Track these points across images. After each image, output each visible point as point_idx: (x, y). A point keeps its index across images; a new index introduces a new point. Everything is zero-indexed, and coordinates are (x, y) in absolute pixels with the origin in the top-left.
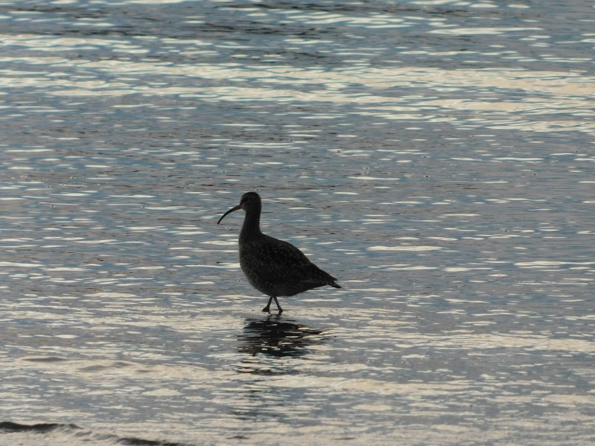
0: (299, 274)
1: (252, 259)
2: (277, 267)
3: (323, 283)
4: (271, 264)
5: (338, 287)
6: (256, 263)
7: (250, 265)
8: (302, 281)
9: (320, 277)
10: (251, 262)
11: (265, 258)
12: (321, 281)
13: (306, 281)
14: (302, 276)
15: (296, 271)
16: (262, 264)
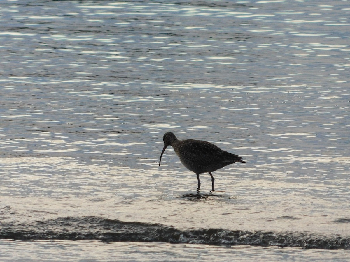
0: (219, 158)
1: (188, 153)
2: (204, 156)
3: (235, 161)
4: (201, 155)
5: (244, 162)
6: (191, 155)
7: (187, 157)
8: (221, 162)
9: (232, 158)
10: (187, 155)
11: (196, 152)
12: (233, 160)
13: (223, 162)
14: (221, 159)
15: (216, 157)
16: (195, 155)
